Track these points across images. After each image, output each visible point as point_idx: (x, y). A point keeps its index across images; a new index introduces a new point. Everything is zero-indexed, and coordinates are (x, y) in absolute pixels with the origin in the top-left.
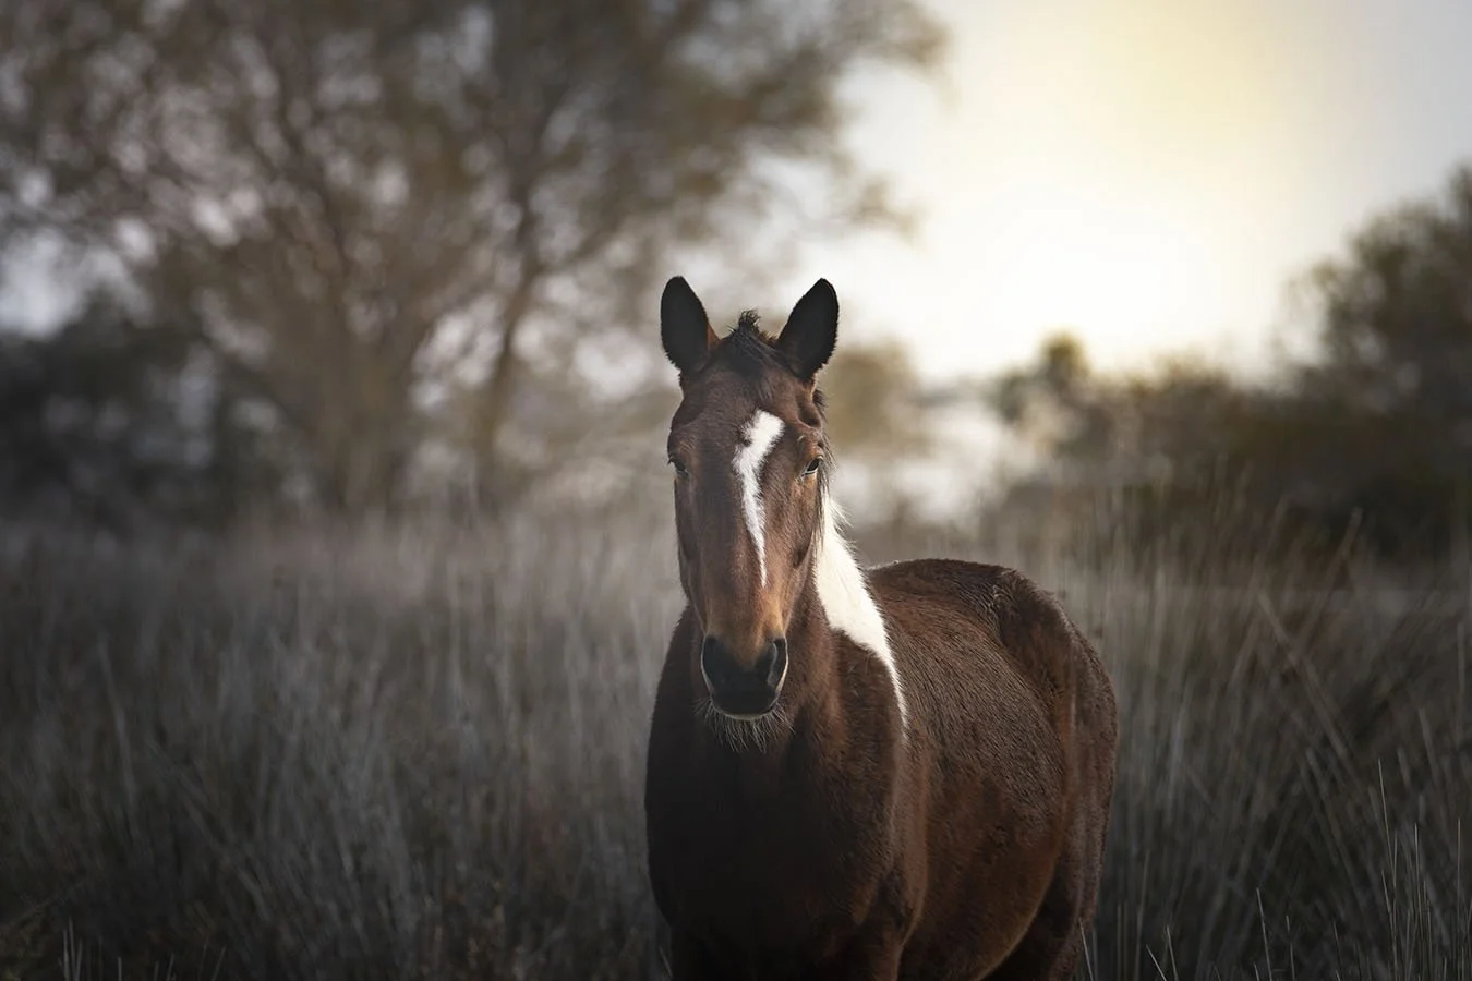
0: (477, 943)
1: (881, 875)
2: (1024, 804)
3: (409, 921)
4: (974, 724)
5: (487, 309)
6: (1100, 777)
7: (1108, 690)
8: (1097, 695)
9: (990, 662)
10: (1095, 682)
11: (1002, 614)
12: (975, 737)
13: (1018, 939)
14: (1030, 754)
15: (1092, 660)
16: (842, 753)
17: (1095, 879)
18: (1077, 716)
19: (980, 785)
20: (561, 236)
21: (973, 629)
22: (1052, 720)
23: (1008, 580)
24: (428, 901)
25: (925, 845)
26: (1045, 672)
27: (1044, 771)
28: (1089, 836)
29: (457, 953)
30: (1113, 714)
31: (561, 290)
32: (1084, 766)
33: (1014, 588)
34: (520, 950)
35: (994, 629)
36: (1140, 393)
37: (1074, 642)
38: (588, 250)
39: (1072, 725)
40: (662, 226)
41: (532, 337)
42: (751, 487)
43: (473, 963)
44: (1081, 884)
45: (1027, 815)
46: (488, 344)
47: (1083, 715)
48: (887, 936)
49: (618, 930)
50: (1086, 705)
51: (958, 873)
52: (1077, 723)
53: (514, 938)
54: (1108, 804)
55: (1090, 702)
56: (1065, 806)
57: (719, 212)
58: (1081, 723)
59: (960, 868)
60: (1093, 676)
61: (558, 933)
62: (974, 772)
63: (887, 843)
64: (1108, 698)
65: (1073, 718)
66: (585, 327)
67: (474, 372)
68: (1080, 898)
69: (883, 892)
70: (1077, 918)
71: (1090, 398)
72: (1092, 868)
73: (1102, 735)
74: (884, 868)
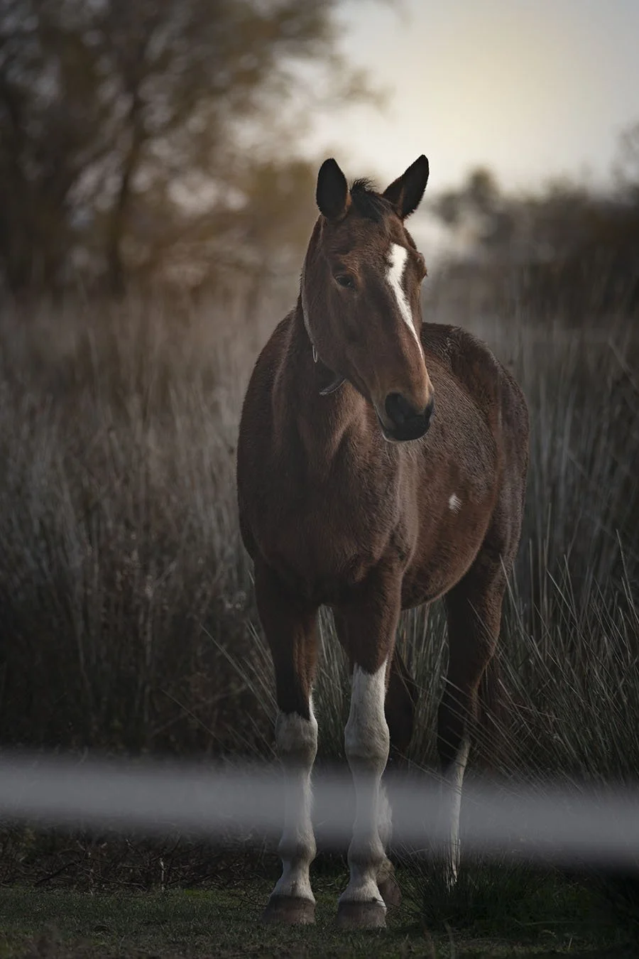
0: (122, 573)
1: (392, 527)
2: (473, 476)
3: (77, 562)
4: (442, 426)
5: (112, 161)
6: (520, 459)
7: (523, 402)
8: (516, 406)
9: (448, 386)
10: (514, 398)
11: (453, 356)
12: (443, 433)
13: (470, 563)
14: (475, 445)
15: (512, 384)
16: (369, 452)
17: (518, 523)
18: (503, 420)
19: (447, 464)
20: (159, 113)
21: (437, 365)
22: (488, 422)
23: (456, 334)
24: (89, 549)
25: (416, 506)
26: (483, 392)
27: (484, 456)
28: (514, 496)
29: (109, 581)
30: (526, 417)
31: (160, 148)
32: (509, 451)
33: (460, 338)
34: (149, 577)
35: (448, 366)
36: (532, 205)
37: (501, 372)
38: (176, 121)
39: (500, 426)
40: (223, 105)
41: (142, 179)
42: (400, 294)
43: (119, 587)
44: (509, 527)
45: (475, 482)
46: (113, 184)
47: (507, 419)
48: (395, 565)
49: (212, 564)
50: (509, 413)
51: (435, 521)
52: (503, 424)
53: (145, 569)
54: (525, 475)
55: (511, 411)
56: (496, 477)
57: (261, 96)
58: (506, 424)
59: (436, 519)
60: (513, 394)
61: (173, 567)
62: (443, 456)
63: (396, 507)
64: (523, 408)
65: (500, 422)
66: (175, 172)
67: (105, 203)
68: (509, 537)
69: (393, 537)
70: (507, 549)
71: (499, 208)
72: (516, 518)
73: (520, 431)
74: (394, 523)
